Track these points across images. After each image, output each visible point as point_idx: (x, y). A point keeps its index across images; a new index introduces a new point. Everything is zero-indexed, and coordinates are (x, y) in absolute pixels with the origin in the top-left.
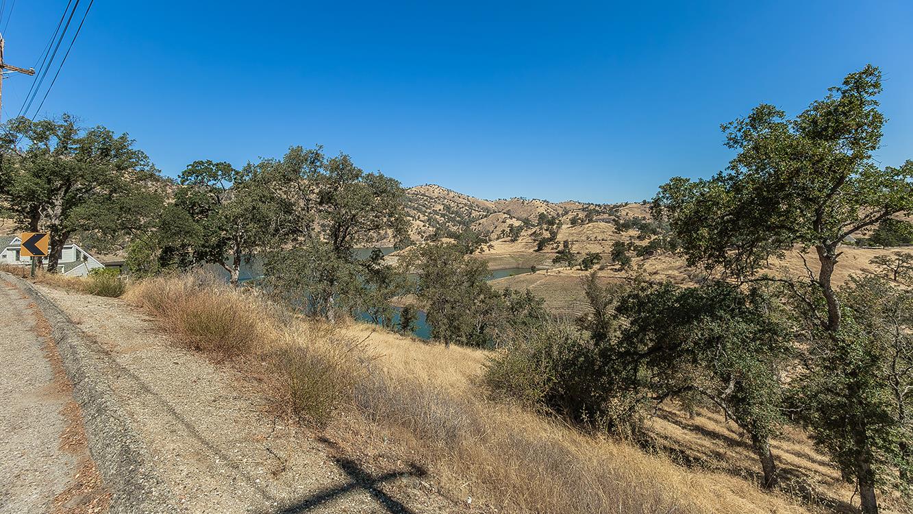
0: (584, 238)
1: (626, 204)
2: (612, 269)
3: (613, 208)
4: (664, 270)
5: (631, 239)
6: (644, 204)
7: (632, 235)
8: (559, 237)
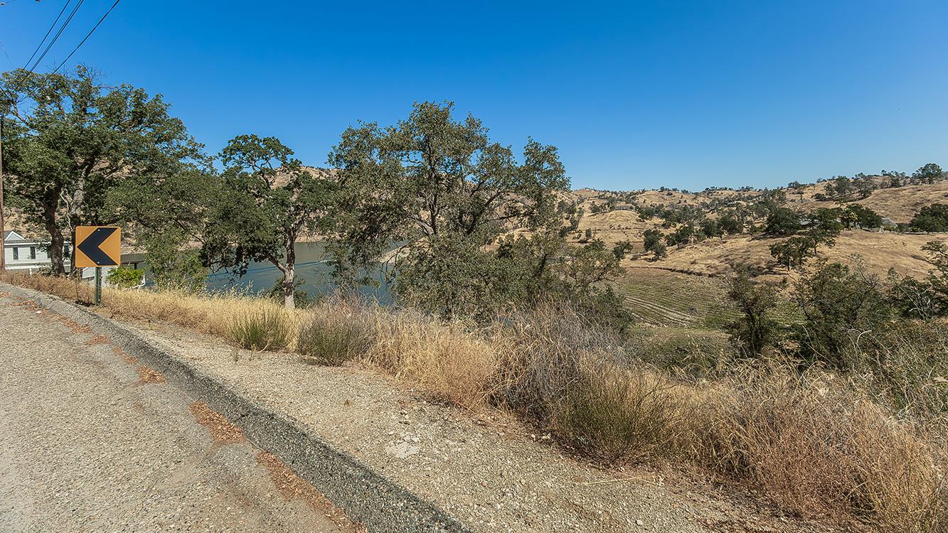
0: (607, 227)
1: (644, 191)
2: (645, 259)
3: (630, 195)
4: (702, 259)
5: (655, 228)
6: (662, 191)
7: (657, 223)
8: (581, 226)
